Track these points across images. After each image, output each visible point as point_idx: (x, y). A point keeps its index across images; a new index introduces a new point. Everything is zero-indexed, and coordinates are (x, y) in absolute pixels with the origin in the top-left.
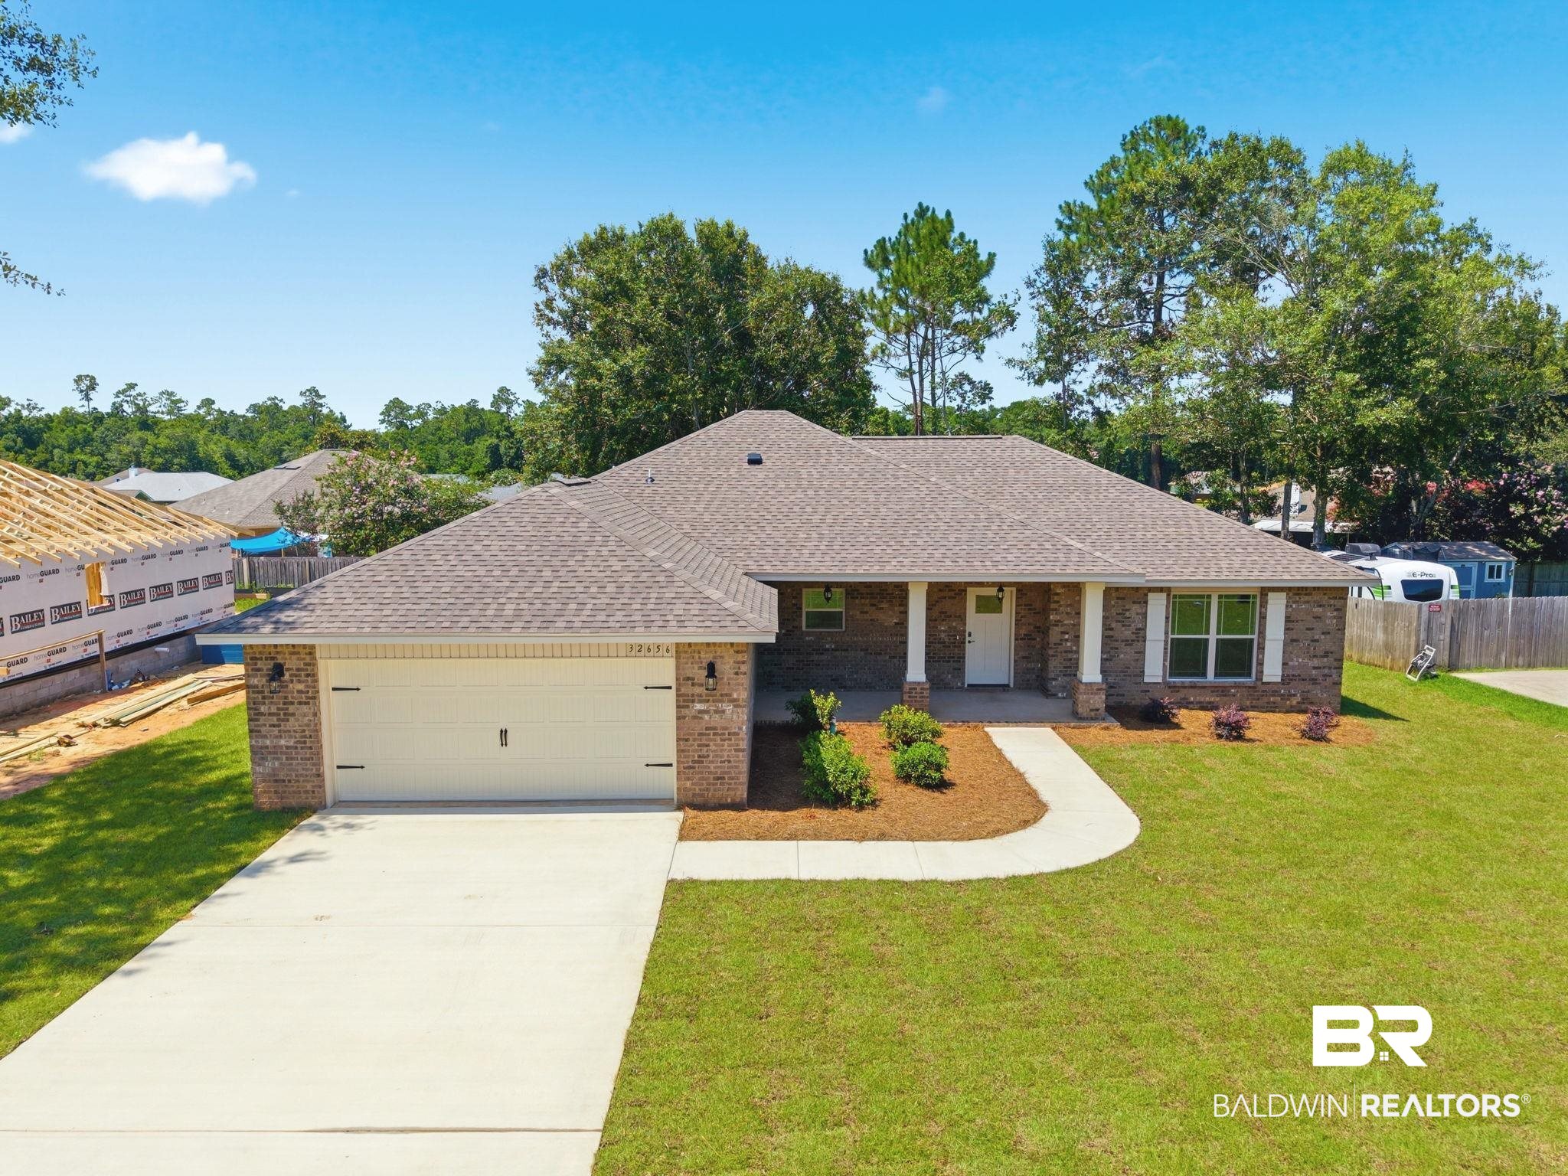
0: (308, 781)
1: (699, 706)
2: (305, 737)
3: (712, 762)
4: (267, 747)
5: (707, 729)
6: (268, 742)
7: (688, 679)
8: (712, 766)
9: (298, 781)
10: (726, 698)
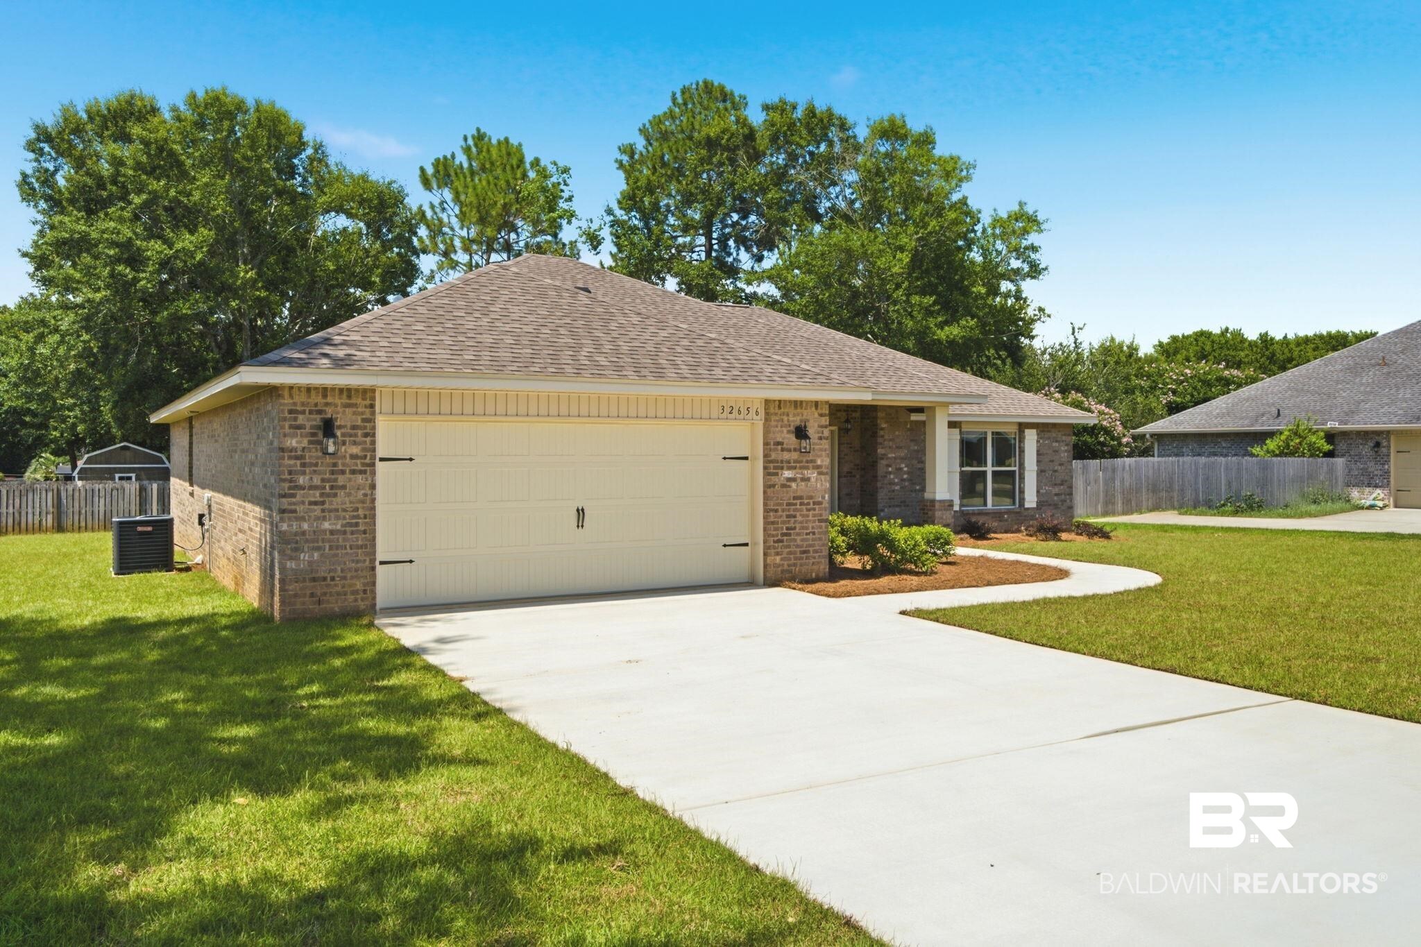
1: (788, 474)
3: (798, 534)
4: (304, 533)
5: (795, 498)
7: (778, 443)
8: (798, 538)
10: (811, 465)
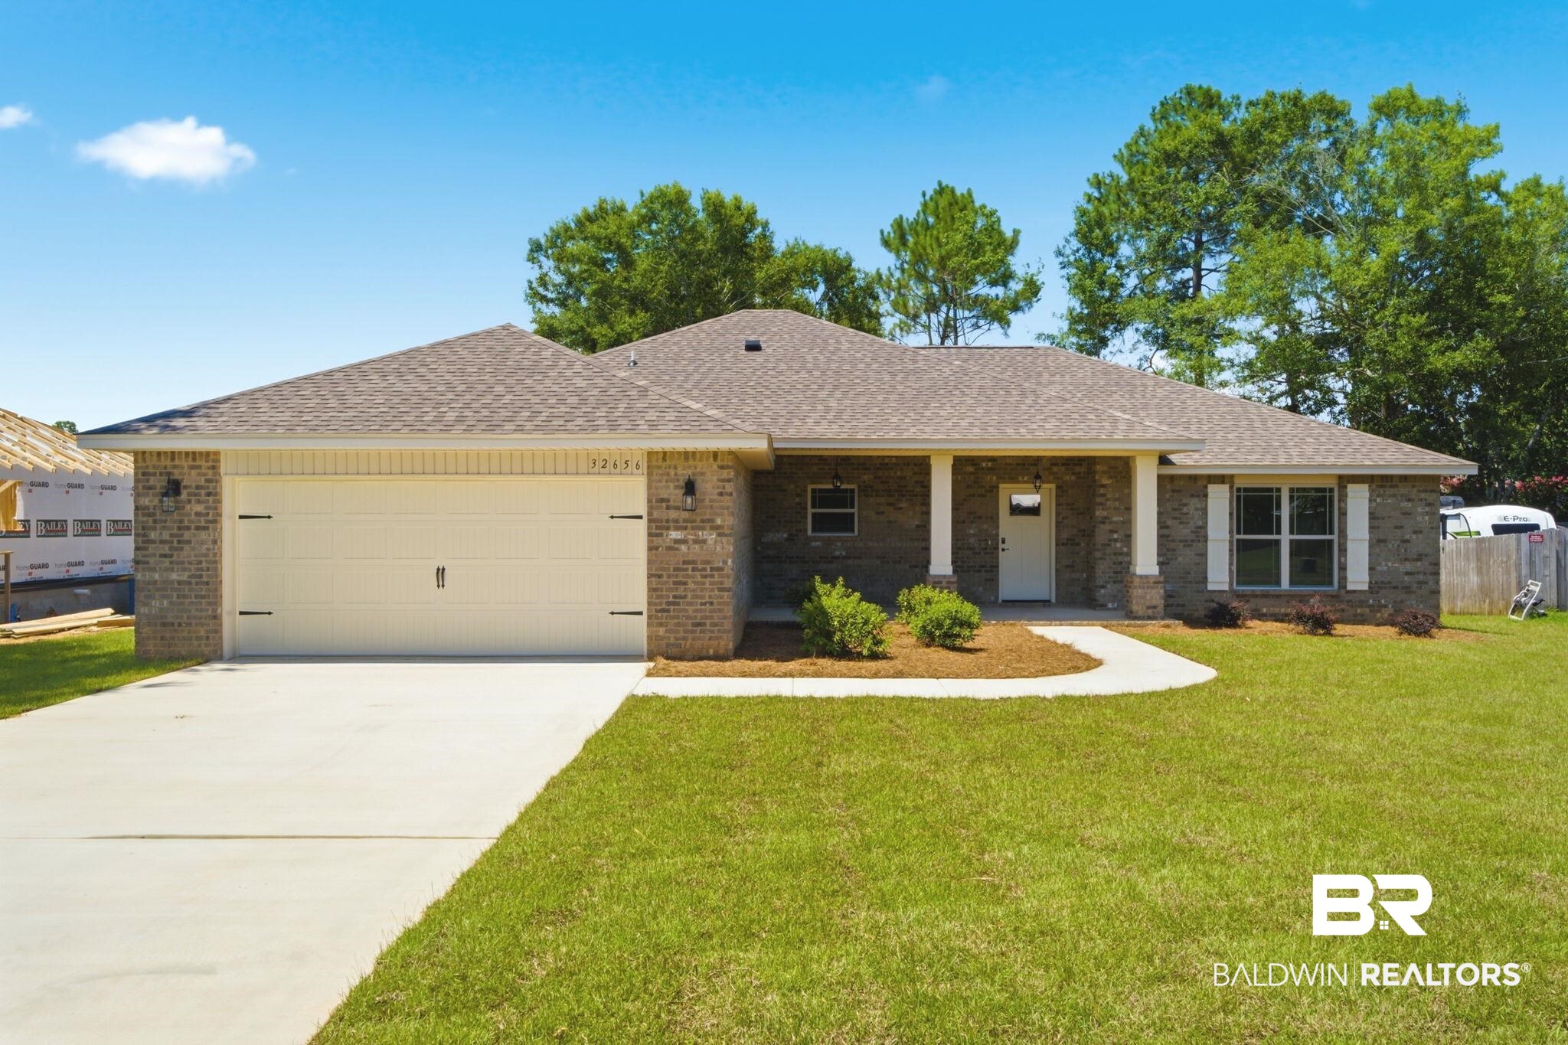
0: (202, 625)
1: (675, 535)
2: (202, 569)
3: (690, 604)
4: (155, 582)
5: (684, 563)
6: (157, 576)
7: (662, 500)
8: (690, 609)
9: (189, 624)
10: (708, 525)
